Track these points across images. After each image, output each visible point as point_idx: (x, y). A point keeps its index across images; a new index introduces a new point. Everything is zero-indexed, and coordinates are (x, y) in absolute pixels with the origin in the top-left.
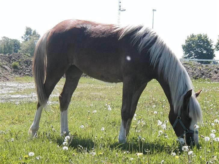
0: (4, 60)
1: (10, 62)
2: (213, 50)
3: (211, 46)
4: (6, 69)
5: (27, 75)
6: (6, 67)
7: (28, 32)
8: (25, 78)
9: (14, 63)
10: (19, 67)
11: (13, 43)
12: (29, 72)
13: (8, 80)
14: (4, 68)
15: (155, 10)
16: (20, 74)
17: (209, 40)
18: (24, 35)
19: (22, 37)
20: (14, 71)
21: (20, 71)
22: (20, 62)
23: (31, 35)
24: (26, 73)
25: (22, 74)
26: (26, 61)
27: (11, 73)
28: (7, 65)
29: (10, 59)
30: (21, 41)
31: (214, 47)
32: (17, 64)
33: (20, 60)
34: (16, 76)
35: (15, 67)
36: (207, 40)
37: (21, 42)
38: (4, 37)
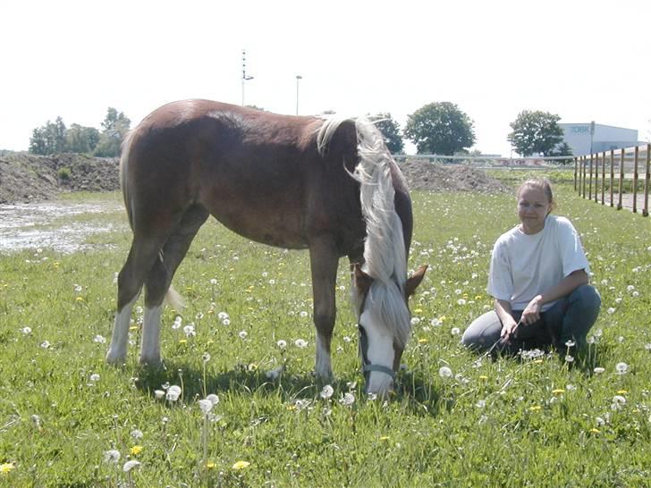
0: (45, 166)
1: (55, 169)
2: (400, 138)
3: (397, 131)
4: (48, 181)
5: (85, 189)
6: (48, 177)
7: (112, 115)
8: (79, 194)
9: (62, 170)
10: (70, 175)
11: (87, 134)
12: (87, 184)
13: (47, 199)
14: (44, 178)
15: (301, 78)
16: (73, 187)
17: (393, 122)
18: (105, 121)
19: (102, 124)
20: (63, 184)
21: (73, 183)
22: (71, 168)
23: (116, 120)
24: (83, 186)
25: (76, 188)
26: (83, 166)
27: (57, 187)
28: (49, 173)
29: (55, 164)
30: (101, 129)
31: (401, 133)
32: (67, 171)
33: (72, 165)
34: (65, 191)
35: (64, 176)
36: (390, 122)
37: (101, 132)
38: (75, 124)
